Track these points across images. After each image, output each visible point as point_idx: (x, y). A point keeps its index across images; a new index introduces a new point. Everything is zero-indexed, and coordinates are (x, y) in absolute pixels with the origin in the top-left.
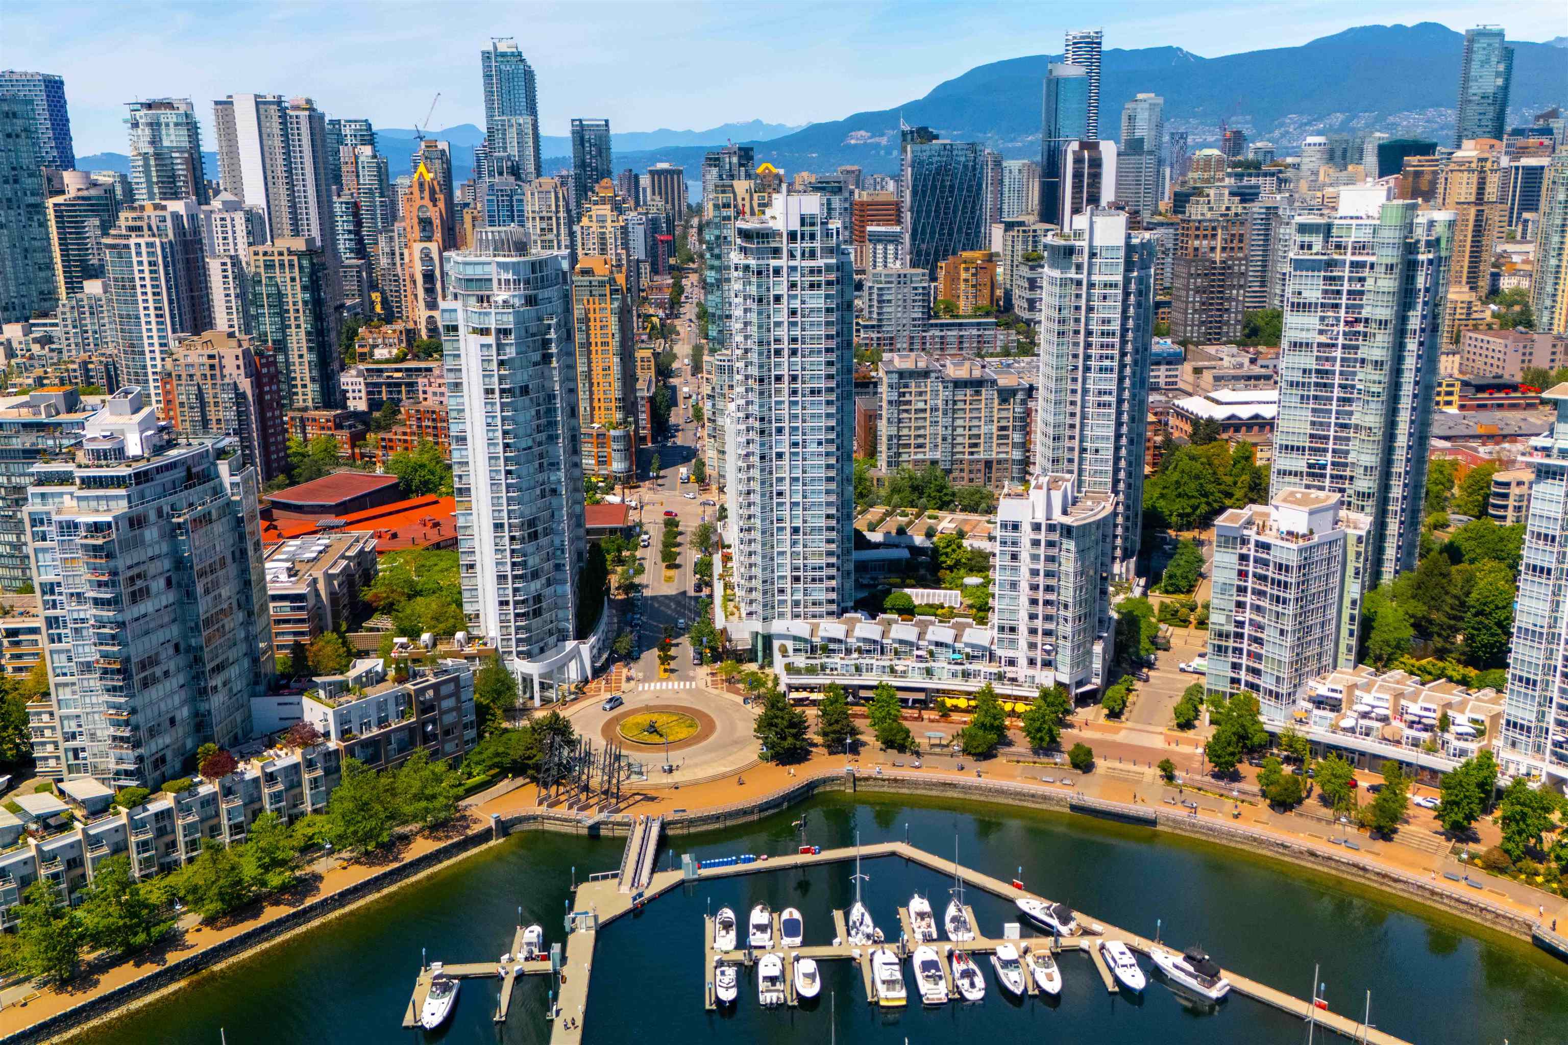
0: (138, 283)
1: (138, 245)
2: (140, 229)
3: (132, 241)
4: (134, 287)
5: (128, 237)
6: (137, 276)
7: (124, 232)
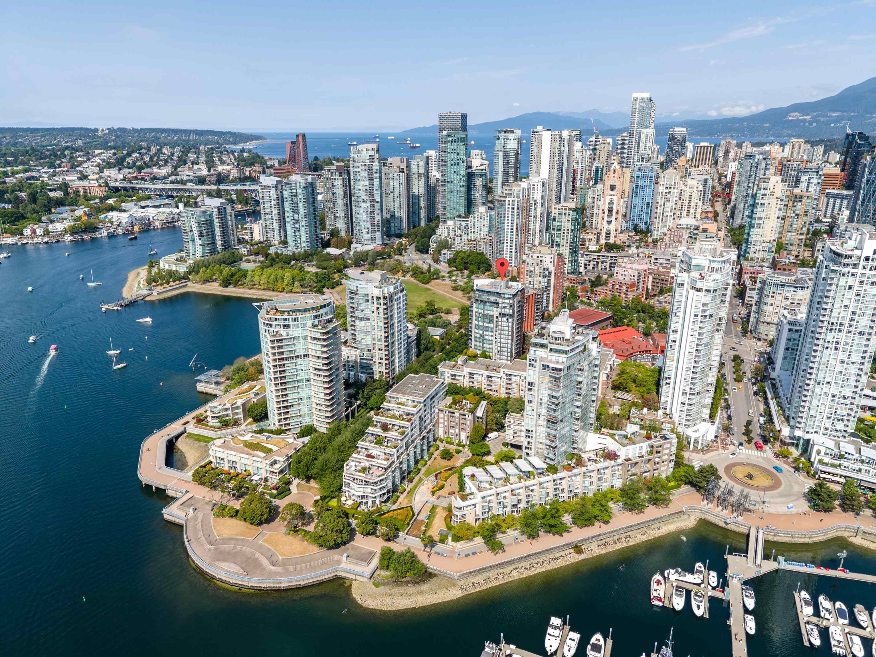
0: (506, 216)
1: (509, 201)
2: (510, 194)
3: (507, 199)
4: (504, 217)
5: (506, 197)
6: (507, 213)
7: (504, 195)
